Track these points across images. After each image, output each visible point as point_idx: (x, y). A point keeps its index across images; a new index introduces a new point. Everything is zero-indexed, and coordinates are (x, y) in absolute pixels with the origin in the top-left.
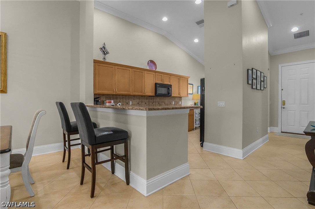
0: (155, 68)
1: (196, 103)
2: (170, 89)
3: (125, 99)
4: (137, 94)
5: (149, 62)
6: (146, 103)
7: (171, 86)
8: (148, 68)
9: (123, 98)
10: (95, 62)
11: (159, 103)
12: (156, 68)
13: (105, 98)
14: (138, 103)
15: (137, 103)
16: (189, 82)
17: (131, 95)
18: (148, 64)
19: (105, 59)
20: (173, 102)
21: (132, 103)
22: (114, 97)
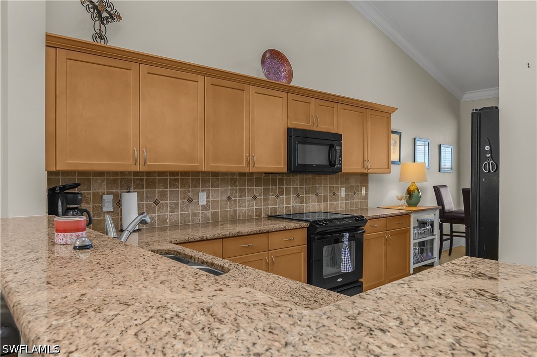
0: (285, 78)
1: (414, 191)
2: (338, 148)
3: (183, 186)
4: (222, 166)
5: (268, 56)
6: (255, 198)
7: (338, 138)
8: (262, 76)
9: (174, 183)
10: (54, 43)
11: (298, 196)
12: (290, 77)
13: (107, 184)
14: (229, 198)
15: (225, 198)
16: (394, 127)
17: (203, 173)
18: (263, 62)
19: (101, 38)
20: (343, 190)
21: (208, 197)
22: (142, 180)
